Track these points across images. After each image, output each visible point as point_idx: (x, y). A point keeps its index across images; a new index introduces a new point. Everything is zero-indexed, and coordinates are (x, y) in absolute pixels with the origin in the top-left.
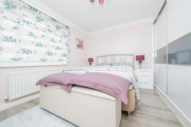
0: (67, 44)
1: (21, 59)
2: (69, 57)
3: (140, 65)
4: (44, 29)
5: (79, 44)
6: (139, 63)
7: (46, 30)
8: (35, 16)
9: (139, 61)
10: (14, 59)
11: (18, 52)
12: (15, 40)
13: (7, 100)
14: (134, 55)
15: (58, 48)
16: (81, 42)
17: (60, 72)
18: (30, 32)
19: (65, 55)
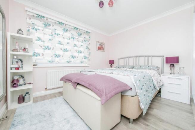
0: (87, 48)
1: (54, 61)
2: (90, 59)
3: (171, 69)
4: (69, 37)
5: (100, 47)
6: (170, 66)
7: (70, 38)
8: (62, 28)
9: (170, 64)
10: (50, 62)
11: (52, 57)
12: (50, 48)
13: (46, 89)
14: (163, 57)
15: (80, 52)
16: (101, 44)
17: (78, 72)
18: (59, 41)
19: (86, 58)
